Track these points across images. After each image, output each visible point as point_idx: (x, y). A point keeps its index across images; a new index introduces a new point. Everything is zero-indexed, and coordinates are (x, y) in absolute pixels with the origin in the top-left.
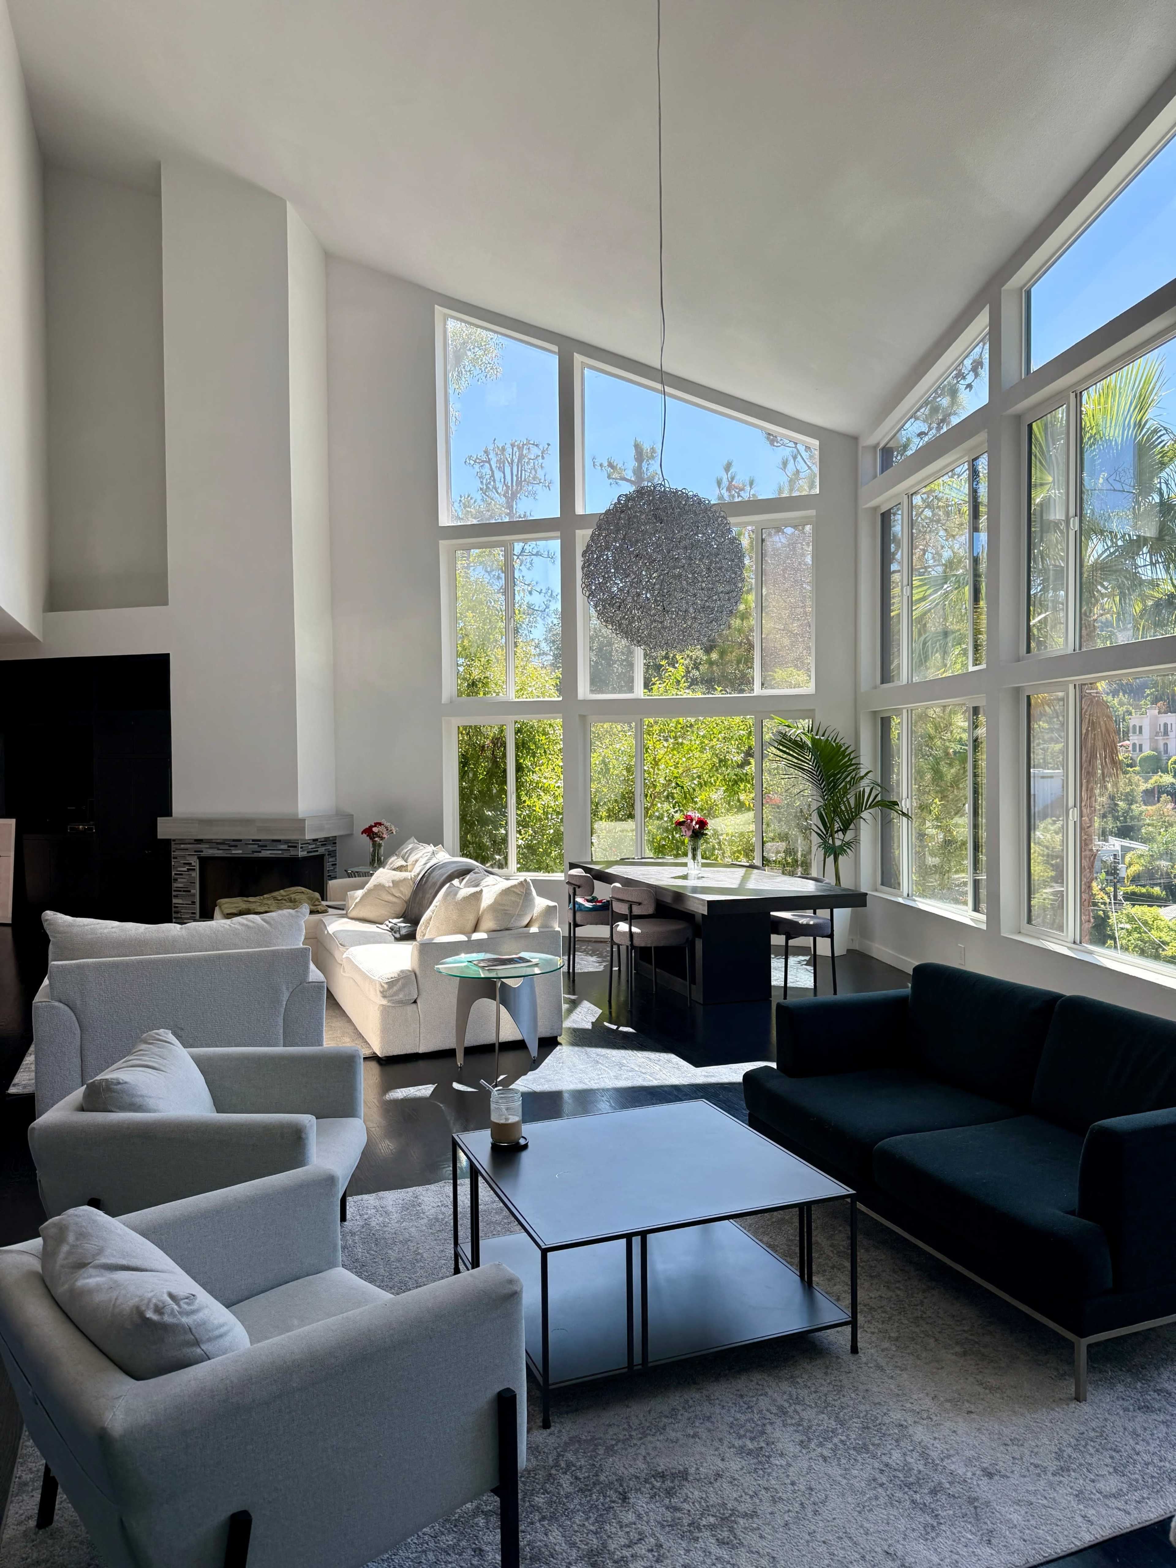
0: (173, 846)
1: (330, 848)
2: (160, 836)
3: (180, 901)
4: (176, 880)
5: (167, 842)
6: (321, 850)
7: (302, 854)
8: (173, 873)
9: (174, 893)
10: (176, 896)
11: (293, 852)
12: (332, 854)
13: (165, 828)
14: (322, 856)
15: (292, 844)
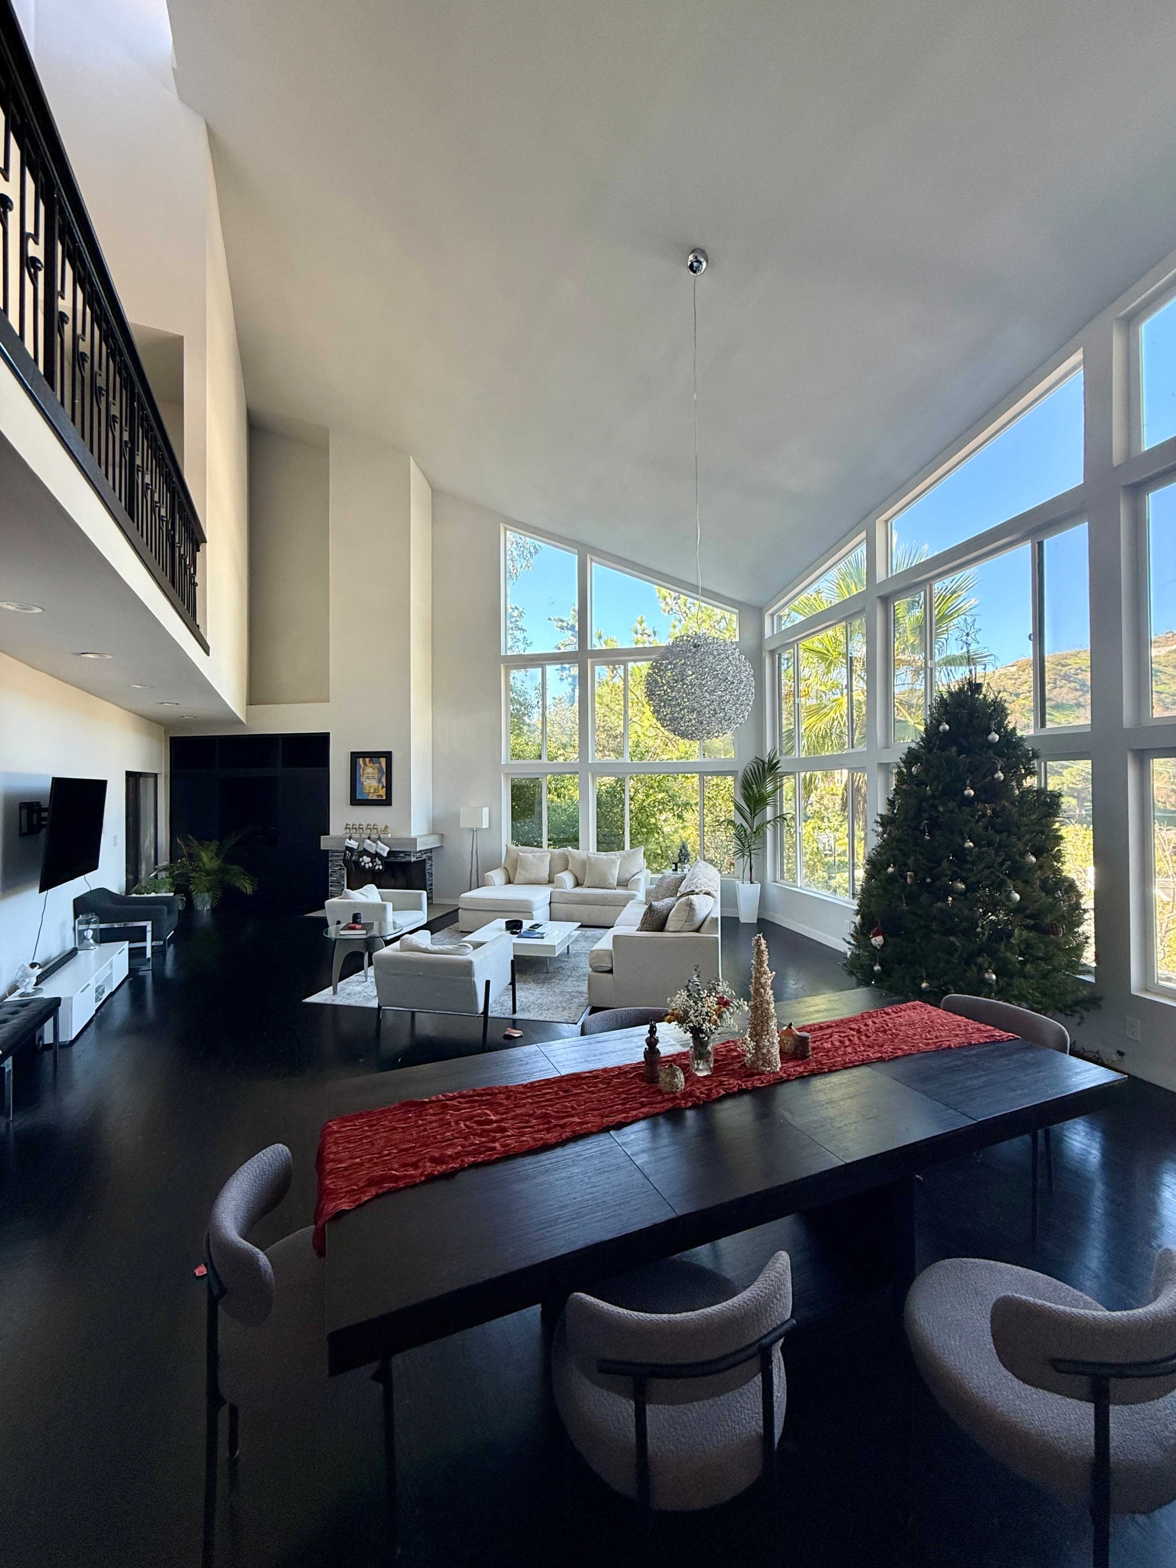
0: (330, 854)
1: (429, 854)
2: (322, 848)
3: (334, 889)
4: (331, 875)
5: (326, 852)
6: (424, 857)
7: (413, 859)
8: (330, 871)
9: (330, 884)
10: (331, 886)
11: (408, 859)
12: (430, 858)
13: (325, 843)
14: (425, 860)
15: (407, 854)
